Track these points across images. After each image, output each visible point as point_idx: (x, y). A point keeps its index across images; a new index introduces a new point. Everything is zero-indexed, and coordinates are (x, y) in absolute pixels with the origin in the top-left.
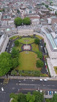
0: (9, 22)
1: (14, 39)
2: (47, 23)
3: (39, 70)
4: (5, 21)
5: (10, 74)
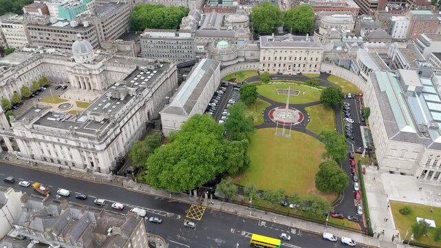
0: (231, 18)
1: (239, 80)
4: (214, 13)
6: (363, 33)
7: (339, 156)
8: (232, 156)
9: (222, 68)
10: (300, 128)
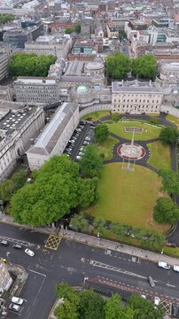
1: (95, 119)
3: (160, 230)
5: (66, 224)
7: (173, 191)
8: (85, 193)
9: (81, 109)
10: (142, 163)
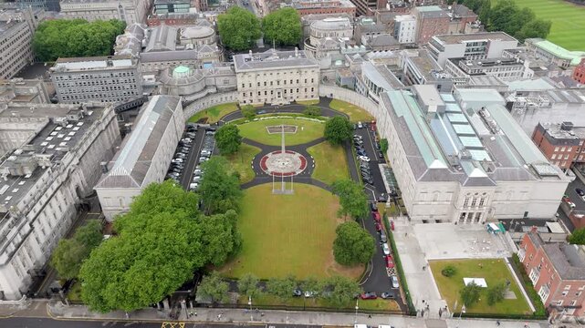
0: (189, 32)
1: (213, 119)
2: (396, 38)
4: (163, 26)
6: (364, 40)
7: (359, 212)
8: (216, 239)
9: (185, 106)
10: (304, 178)
